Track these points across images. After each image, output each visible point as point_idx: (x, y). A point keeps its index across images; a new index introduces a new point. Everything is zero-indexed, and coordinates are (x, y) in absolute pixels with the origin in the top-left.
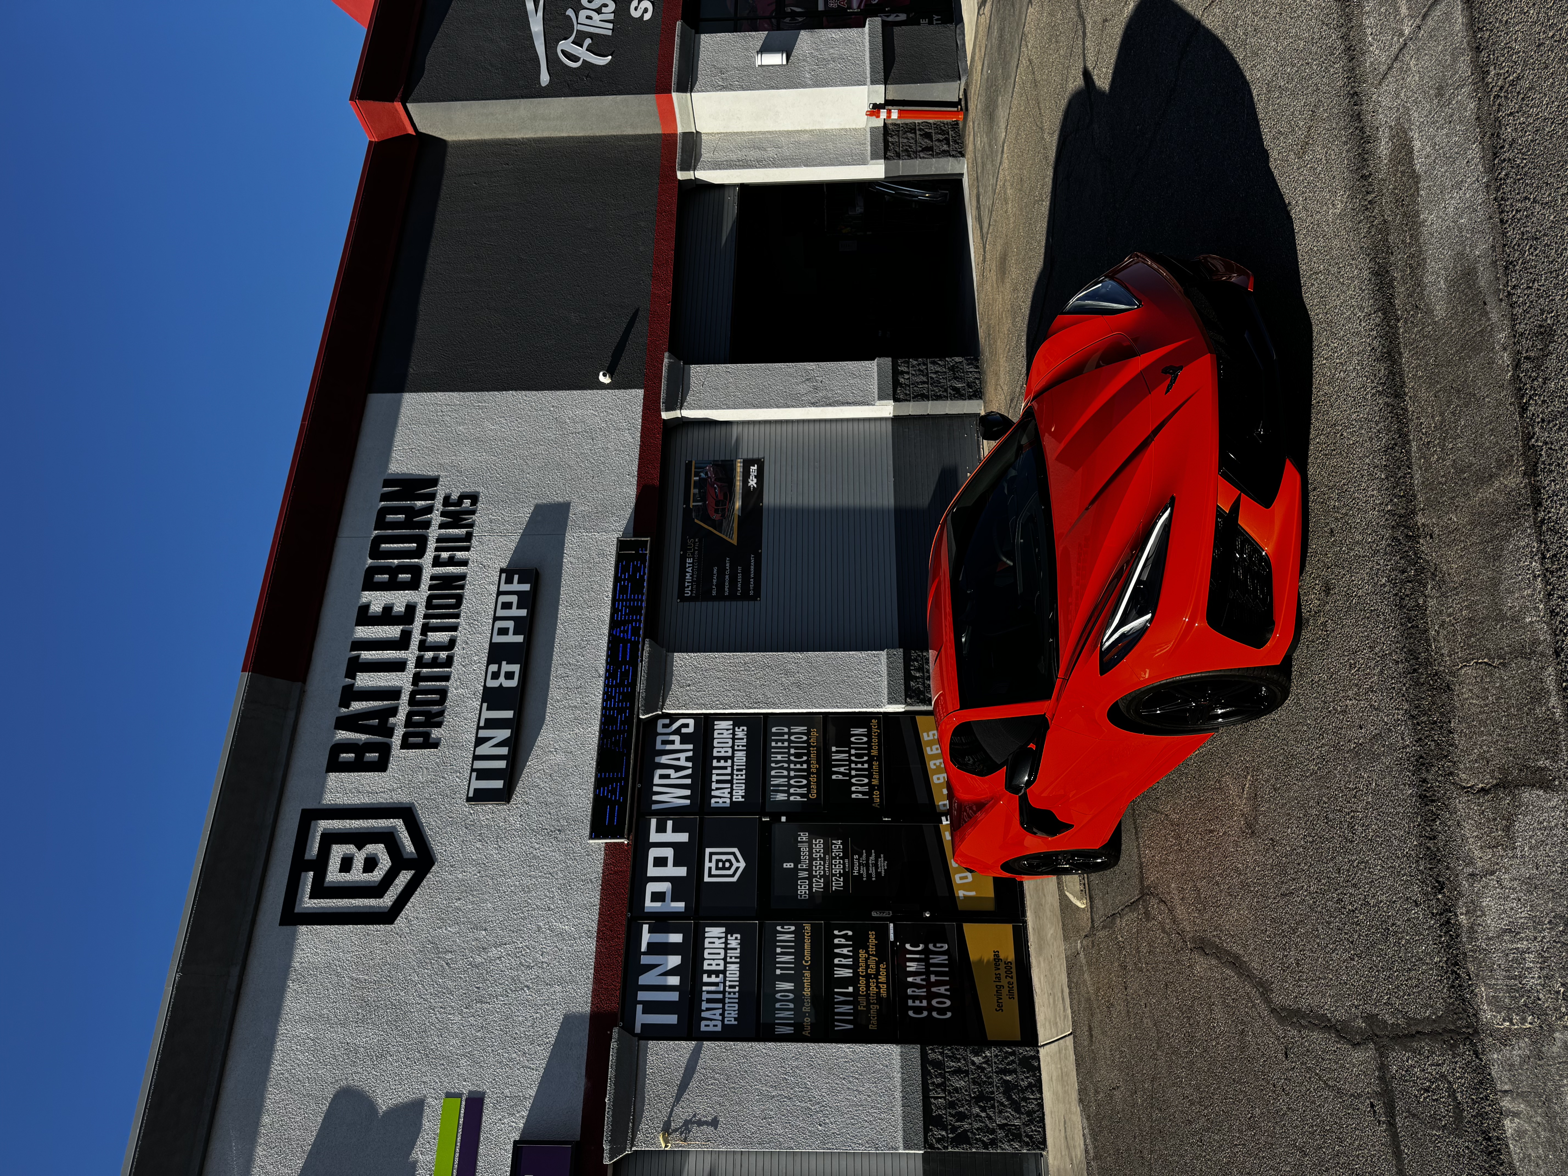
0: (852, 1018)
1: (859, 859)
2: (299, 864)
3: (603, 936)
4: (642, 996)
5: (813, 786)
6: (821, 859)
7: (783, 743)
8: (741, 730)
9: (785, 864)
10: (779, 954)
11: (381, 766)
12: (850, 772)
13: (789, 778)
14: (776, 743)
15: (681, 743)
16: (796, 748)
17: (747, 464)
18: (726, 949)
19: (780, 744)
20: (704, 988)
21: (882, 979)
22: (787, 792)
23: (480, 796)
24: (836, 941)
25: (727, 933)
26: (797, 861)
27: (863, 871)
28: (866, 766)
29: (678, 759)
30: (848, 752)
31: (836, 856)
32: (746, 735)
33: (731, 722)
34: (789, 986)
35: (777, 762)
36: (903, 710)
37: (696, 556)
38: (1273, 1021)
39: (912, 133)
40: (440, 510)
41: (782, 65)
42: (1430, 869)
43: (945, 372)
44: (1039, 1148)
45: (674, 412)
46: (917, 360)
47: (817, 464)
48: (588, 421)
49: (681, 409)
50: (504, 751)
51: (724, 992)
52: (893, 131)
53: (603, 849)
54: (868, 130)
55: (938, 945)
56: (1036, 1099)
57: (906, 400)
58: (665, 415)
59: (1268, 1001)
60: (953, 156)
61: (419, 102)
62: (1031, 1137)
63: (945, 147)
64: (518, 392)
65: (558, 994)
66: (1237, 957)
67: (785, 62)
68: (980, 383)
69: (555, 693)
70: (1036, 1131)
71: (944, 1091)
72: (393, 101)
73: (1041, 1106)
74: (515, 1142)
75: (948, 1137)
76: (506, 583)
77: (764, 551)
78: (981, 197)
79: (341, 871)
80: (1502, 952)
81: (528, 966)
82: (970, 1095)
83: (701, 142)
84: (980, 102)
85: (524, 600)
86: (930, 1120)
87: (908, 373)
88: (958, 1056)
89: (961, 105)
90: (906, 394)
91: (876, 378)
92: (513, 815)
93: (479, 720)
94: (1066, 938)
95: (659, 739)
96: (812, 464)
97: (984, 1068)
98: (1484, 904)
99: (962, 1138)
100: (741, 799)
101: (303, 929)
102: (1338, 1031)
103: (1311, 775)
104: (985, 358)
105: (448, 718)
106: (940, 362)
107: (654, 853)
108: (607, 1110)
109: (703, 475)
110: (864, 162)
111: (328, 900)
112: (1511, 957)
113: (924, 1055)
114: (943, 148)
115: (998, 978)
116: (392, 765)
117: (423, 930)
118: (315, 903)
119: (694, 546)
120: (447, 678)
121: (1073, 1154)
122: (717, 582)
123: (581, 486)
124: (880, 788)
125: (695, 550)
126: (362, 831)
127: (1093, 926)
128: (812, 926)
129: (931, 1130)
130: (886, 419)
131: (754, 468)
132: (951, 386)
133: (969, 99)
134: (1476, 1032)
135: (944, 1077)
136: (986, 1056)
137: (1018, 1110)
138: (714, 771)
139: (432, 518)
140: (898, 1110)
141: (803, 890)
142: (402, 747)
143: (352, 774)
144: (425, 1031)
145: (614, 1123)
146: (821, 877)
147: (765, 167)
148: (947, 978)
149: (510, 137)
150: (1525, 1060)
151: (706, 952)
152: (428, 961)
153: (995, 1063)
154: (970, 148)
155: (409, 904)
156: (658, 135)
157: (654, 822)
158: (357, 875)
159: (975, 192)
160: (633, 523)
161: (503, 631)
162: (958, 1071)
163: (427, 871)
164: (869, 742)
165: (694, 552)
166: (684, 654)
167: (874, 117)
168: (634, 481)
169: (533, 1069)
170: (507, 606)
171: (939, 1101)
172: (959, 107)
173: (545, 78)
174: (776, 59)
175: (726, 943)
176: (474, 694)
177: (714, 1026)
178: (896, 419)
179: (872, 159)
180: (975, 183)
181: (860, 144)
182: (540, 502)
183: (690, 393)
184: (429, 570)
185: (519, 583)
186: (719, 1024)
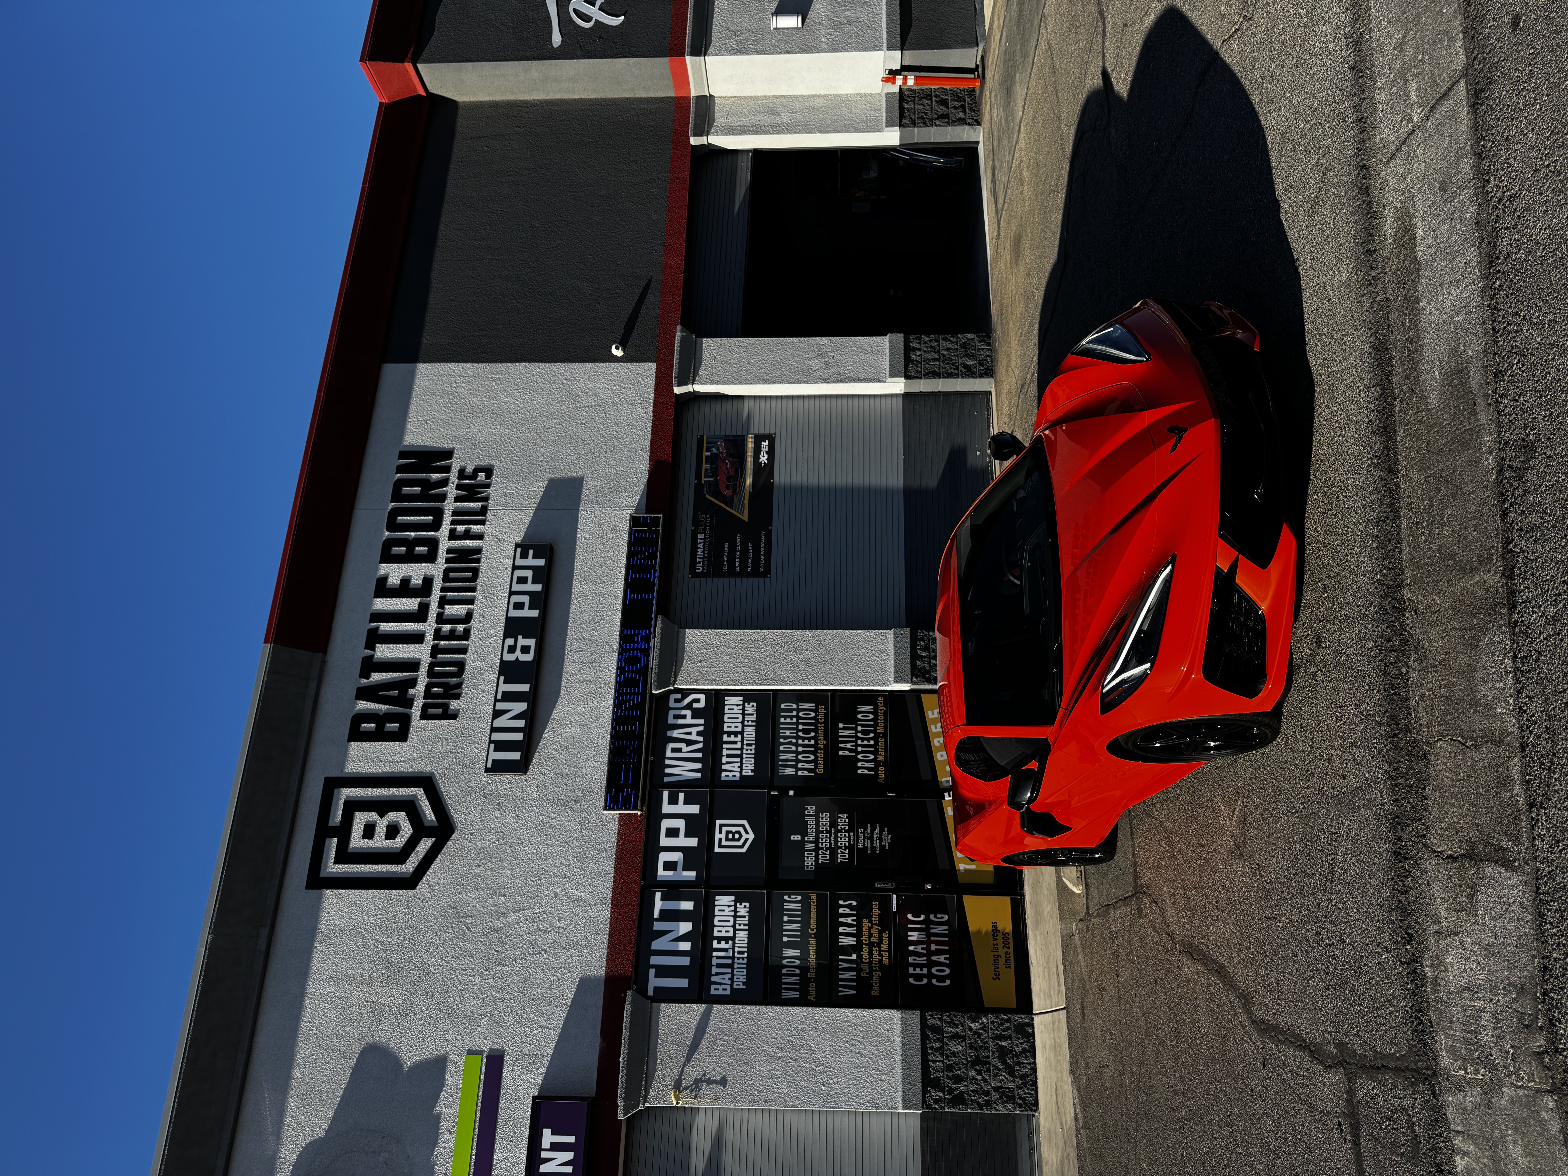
0: (855, 984)
1: (863, 833)
2: (323, 831)
3: (616, 903)
4: (655, 960)
5: (821, 761)
6: (827, 832)
7: (791, 719)
8: (750, 705)
9: (792, 837)
10: (786, 922)
11: (401, 736)
12: (856, 749)
13: (797, 753)
14: (785, 719)
15: (693, 718)
16: (804, 724)
17: (759, 439)
18: (735, 917)
19: (788, 720)
20: (714, 954)
21: (885, 947)
22: (795, 767)
23: (498, 767)
24: (841, 911)
25: (736, 901)
26: (804, 833)
27: (868, 844)
28: (872, 742)
29: (690, 733)
30: (855, 729)
31: (842, 829)
32: (755, 710)
33: (741, 698)
34: (795, 953)
35: (786, 738)
36: (909, 688)
37: (708, 532)
38: (1253, 1032)
39: (928, 100)
40: (456, 483)
41: (797, 28)
42: (1401, 921)
43: (957, 349)
44: (1031, 1110)
45: (686, 387)
46: (928, 337)
47: (828, 441)
48: (600, 395)
49: (693, 383)
50: (521, 723)
51: (733, 958)
52: (909, 97)
53: (617, 820)
54: (884, 96)
55: (939, 916)
56: (1030, 1064)
57: (917, 378)
58: (677, 390)
59: (1249, 1012)
60: (969, 124)
61: (430, 62)
62: (1024, 1099)
63: (961, 115)
64: (532, 364)
65: (574, 958)
66: (1223, 967)
67: (800, 25)
68: (992, 361)
69: (569, 667)
70: (1029, 1093)
71: (942, 1055)
72: (403, 61)
73: (1034, 1070)
74: (533, 1097)
75: (945, 1098)
76: (521, 557)
77: (774, 528)
78: (997, 171)
79: (364, 837)
80: (1461, 1007)
81: (545, 931)
82: (967, 1059)
83: (715, 105)
84: (998, 73)
85: (540, 575)
86: (928, 1082)
87: (920, 350)
88: (957, 1022)
89: (978, 72)
90: (917, 371)
91: (888, 355)
92: (530, 786)
93: (496, 693)
94: (1062, 918)
95: (671, 713)
96: (822, 440)
97: (981, 1034)
98: (1448, 961)
99: (958, 1100)
100: (750, 773)
101: (328, 892)
102: (1312, 1052)
103: (1297, 812)
104: (997, 336)
105: (466, 690)
106: (951, 339)
107: (666, 824)
108: (621, 1069)
109: (714, 450)
110: (879, 130)
111: (352, 866)
112: (1469, 1013)
113: (923, 1021)
114: (959, 116)
115: (996, 948)
116: (413, 734)
117: (444, 896)
118: (339, 868)
119: (706, 522)
120: (464, 651)
121: (1064, 1120)
122: (728, 558)
123: (594, 460)
124: (885, 764)
125: (706, 526)
126: (383, 799)
127: (1088, 912)
128: (818, 895)
129: (929, 1092)
130: (897, 395)
131: (765, 444)
132: (963, 363)
133: (986, 67)
134: (1434, 1074)
135: (943, 1042)
136: (983, 1023)
137: (1012, 1073)
138: (725, 746)
139: (447, 491)
140: (899, 1072)
141: (809, 861)
142: (422, 718)
143: (373, 743)
144: (447, 992)
145: (628, 1080)
146: (827, 849)
147: (778, 132)
148: (947, 948)
149: (521, 99)
150: (1476, 1107)
151: (716, 919)
152: (449, 925)
153: (991, 1029)
154: (986, 118)
155: (430, 870)
156: (671, 98)
157: (666, 794)
158: (379, 842)
159: (991, 163)
160: (645, 499)
161: (519, 606)
162: (955, 1036)
163: (448, 838)
164: (875, 720)
165: (705, 528)
166: (696, 631)
167: (890, 84)
168: (647, 456)
169: (550, 1029)
170: (522, 580)
171: (937, 1064)
172: (976, 73)
173: (557, 39)
174: (791, 22)
175: (735, 911)
176: (491, 667)
177: (724, 989)
178: (907, 396)
179: (887, 126)
180: (991, 155)
181: (876, 110)
182: (553, 476)
183: (703, 367)
184: (445, 544)
185: (533, 558)
186: (728, 988)
